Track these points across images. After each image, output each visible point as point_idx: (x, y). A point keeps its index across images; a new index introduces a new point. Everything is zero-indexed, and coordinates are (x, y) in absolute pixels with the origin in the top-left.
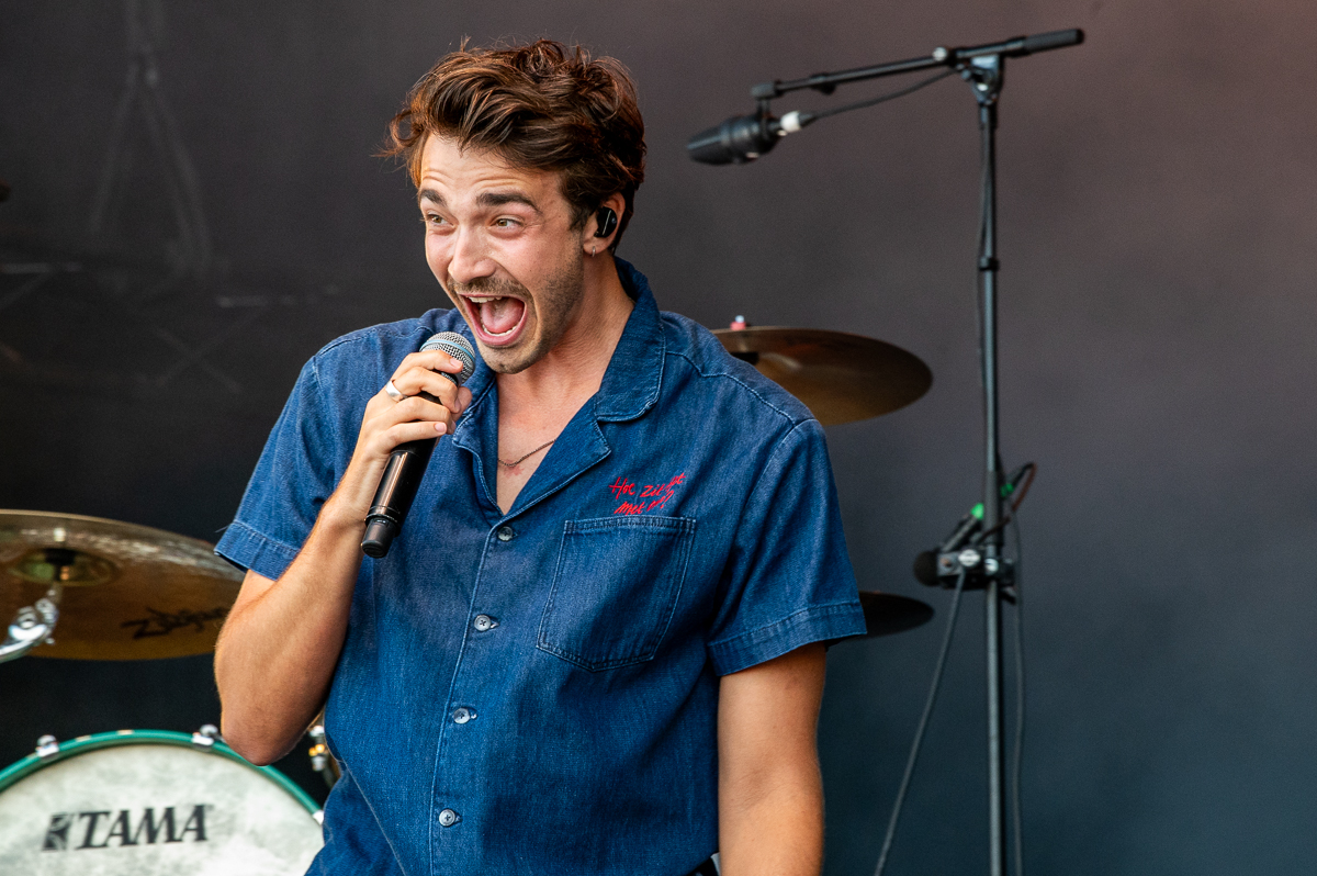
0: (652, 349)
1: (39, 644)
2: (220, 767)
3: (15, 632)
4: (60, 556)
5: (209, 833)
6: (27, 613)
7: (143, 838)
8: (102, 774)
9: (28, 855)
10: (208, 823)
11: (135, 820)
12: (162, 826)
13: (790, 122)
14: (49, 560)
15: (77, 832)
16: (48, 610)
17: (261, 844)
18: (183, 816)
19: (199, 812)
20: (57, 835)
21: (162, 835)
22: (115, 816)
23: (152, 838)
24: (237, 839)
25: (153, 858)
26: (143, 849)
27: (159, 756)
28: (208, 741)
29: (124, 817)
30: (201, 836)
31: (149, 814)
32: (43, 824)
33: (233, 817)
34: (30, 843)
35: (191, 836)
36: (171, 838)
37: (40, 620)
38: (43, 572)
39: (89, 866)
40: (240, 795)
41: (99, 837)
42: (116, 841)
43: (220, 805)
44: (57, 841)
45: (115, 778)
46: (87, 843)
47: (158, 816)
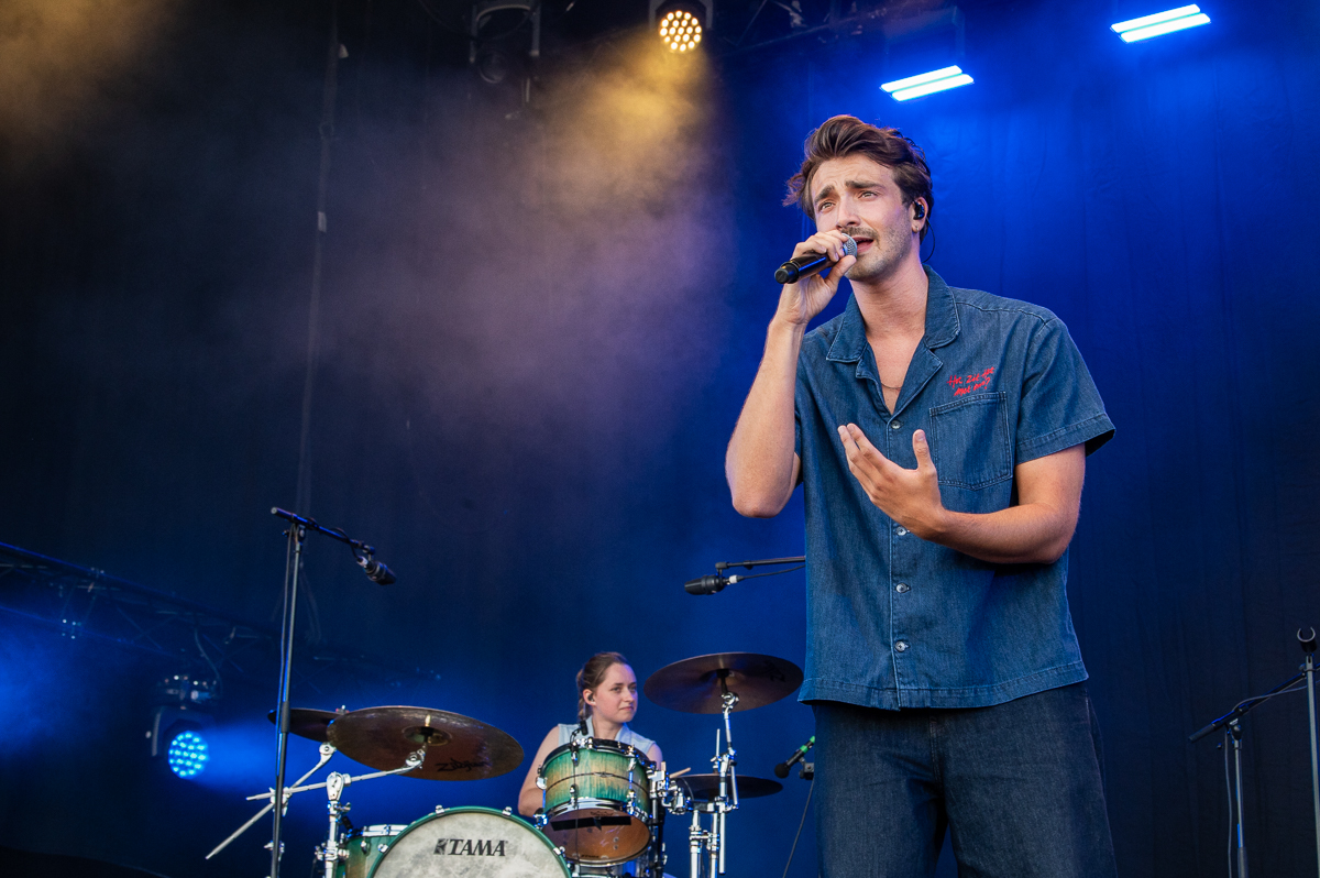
0: (947, 300)
1: (417, 768)
2: (511, 825)
3: (408, 762)
4: (427, 732)
5: (505, 853)
6: (413, 754)
7: (477, 852)
8: (461, 824)
9: (428, 855)
10: (505, 849)
11: (474, 844)
12: (484, 848)
13: (733, 579)
14: (422, 733)
15: (449, 847)
16: (422, 753)
17: (528, 860)
18: (494, 844)
19: (502, 844)
20: (440, 848)
21: (486, 852)
22: (465, 842)
23: (481, 853)
24: (517, 856)
25: (481, 861)
26: (477, 857)
27: (485, 818)
28: (509, 814)
29: (469, 842)
30: (502, 854)
31: (480, 842)
32: (435, 842)
33: (516, 847)
34: (429, 850)
35: (498, 853)
36: (489, 854)
37: (419, 758)
38: (421, 739)
39: (454, 862)
40: (520, 838)
41: (458, 850)
42: (465, 853)
43: (510, 842)
44: (441, 850)
45: (466, 826)
46: (453, 853)
47: (484, 843)
